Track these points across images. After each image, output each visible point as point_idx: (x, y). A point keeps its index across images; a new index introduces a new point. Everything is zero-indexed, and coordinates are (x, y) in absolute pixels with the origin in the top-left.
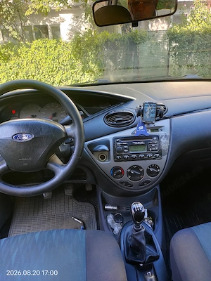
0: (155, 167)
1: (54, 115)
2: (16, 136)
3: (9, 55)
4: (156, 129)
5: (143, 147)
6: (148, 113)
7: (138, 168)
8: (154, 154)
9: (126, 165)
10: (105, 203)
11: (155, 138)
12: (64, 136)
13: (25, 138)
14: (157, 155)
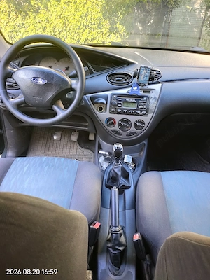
0: (141, 122)
1: (67, 69)
2: (34, 79)
3: (39, 7)
4: (148, 91)
5: (134, 104)
6: (143, 76)
7: (127, 121)
8: (142, 111)
9: (118, 118)
10: (100, 148)
11: (145, 98)
12: (69, 87)
13: (41, 82)
14: (145, 112)
